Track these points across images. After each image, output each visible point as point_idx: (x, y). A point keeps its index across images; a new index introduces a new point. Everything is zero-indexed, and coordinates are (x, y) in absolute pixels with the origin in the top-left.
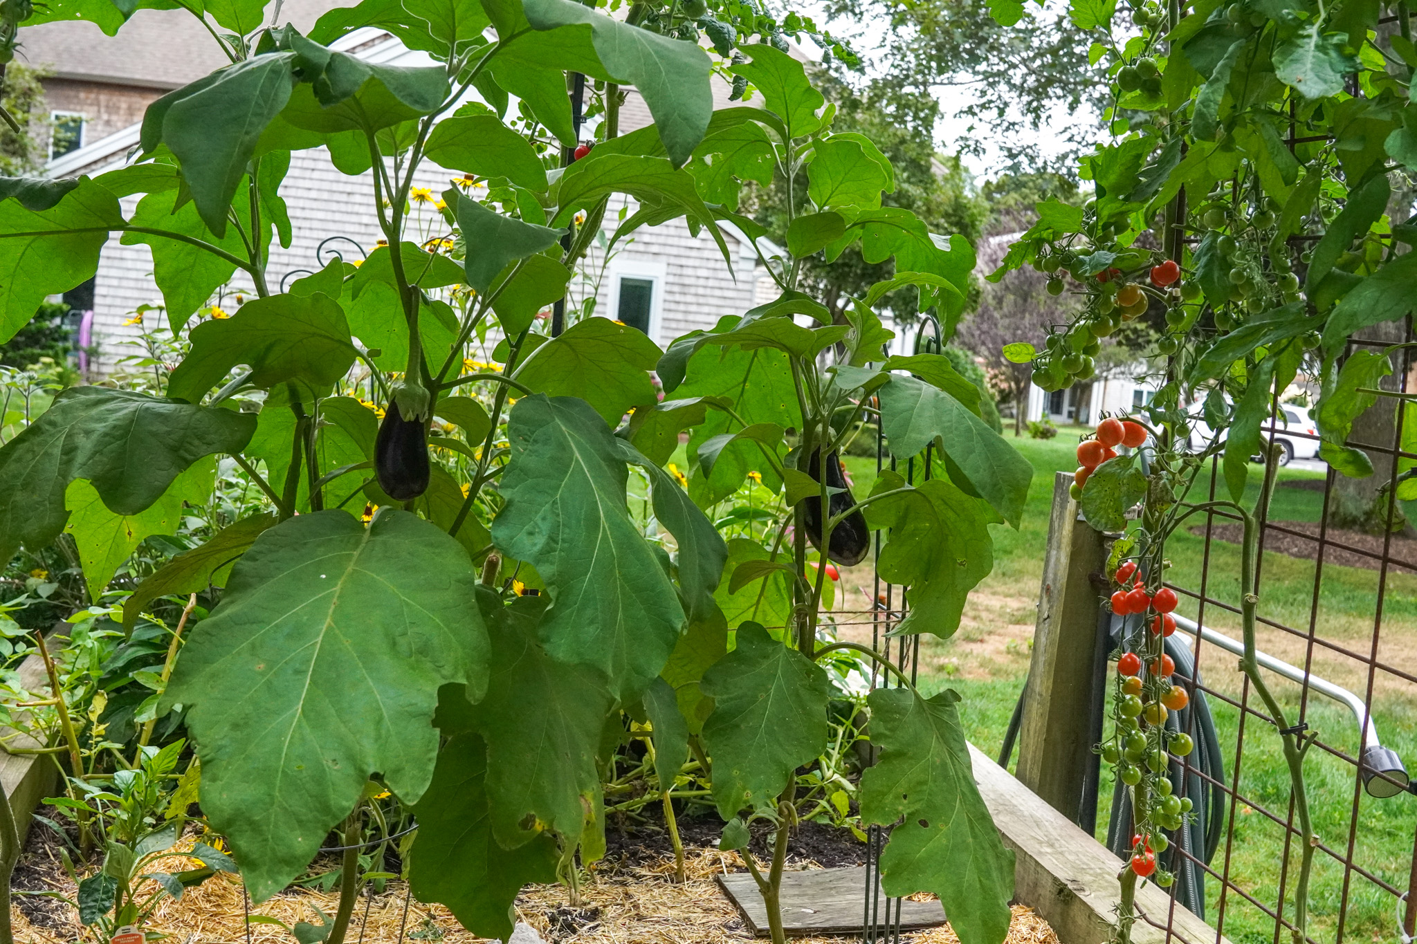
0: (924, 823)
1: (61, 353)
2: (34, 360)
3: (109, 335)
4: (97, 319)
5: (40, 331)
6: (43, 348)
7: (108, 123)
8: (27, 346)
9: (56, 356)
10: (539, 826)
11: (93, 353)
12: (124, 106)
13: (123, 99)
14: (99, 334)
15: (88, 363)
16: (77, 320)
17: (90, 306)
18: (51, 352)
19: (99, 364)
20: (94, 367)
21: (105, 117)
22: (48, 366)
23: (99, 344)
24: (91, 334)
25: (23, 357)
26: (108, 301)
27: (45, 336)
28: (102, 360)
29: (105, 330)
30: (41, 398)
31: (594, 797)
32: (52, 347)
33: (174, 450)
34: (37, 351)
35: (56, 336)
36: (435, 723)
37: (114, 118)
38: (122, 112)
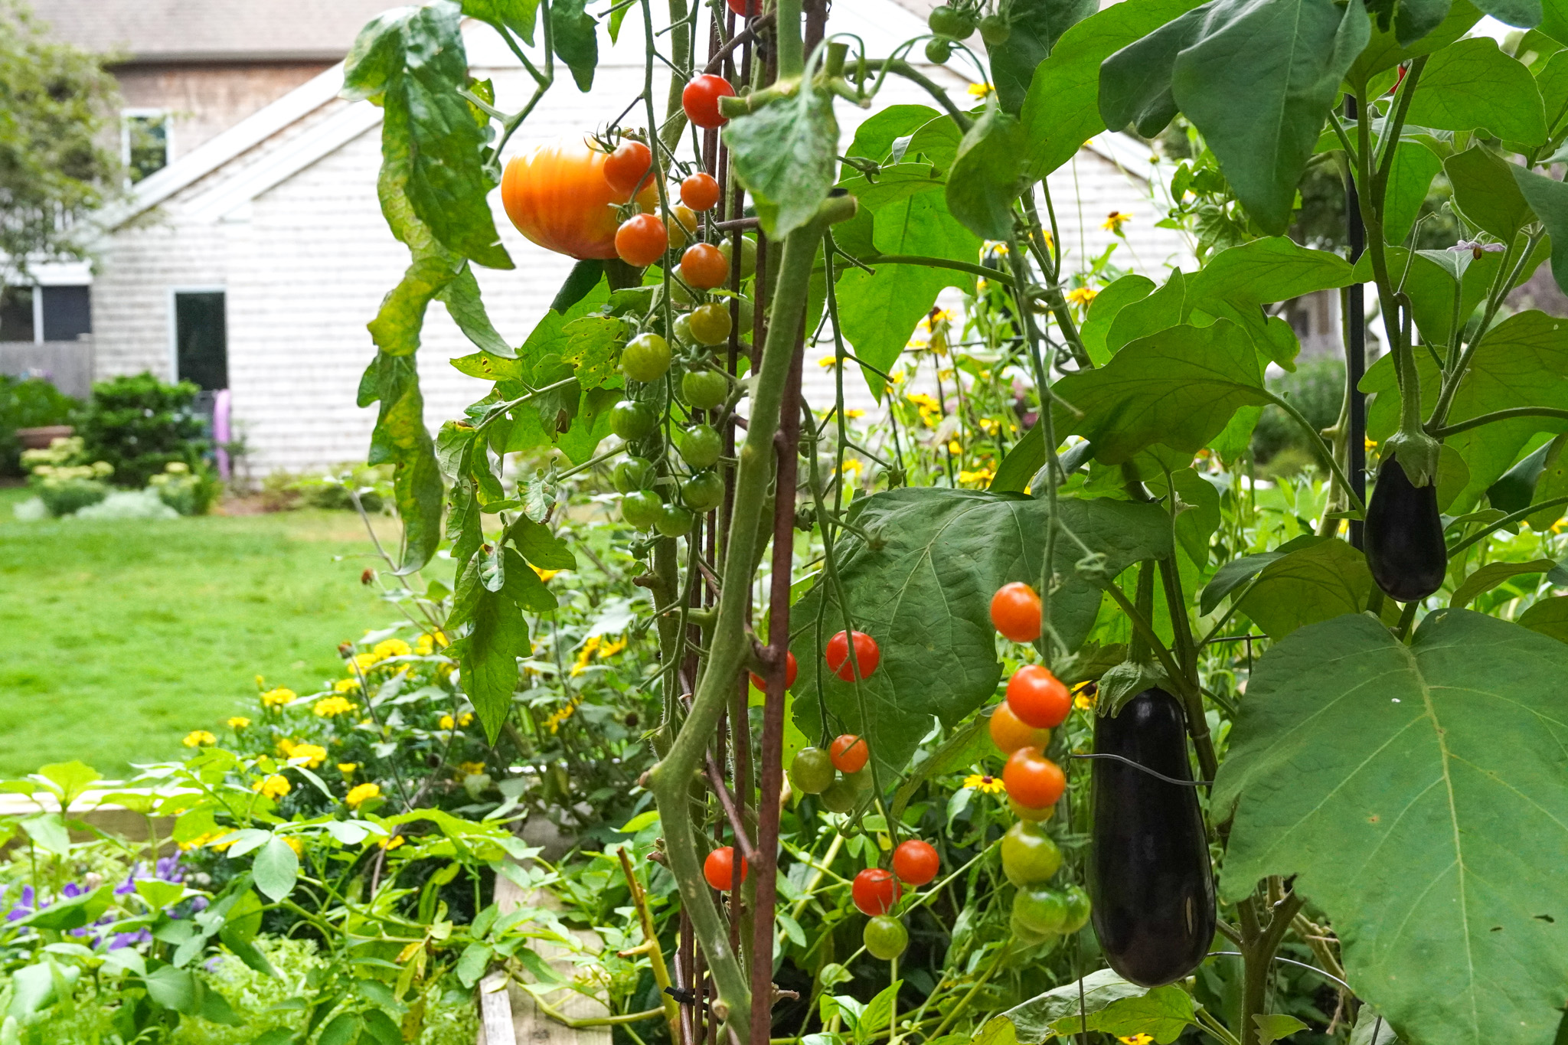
1: (194, 454)
2: (160, 468)
3: (256, 423)
4: (237, 402)
5: (163, 427)
6: (165, 450)
7: (203, 119)
8: (148, 449)
9: (187, 460)
11: (236, 450)
14: (241, 423)
15: (231, 465)
16: (209, 406)
17: (222, 383)
18: (180, 456)
19: (248, 466)
20: (239, 471)
21: (198, 110)
22: (178, 475)
23: (244, 438)
24: (230, 424)
25: (142, 466)
26: (250, 374)
27: (170, 434)
28: (250, 458)
29: (249, 416)
30: (174, 522)
32: (179, 448)
34: (158, 456)
35: (184, 431)
37: (211, 111)
38: (221, 101)
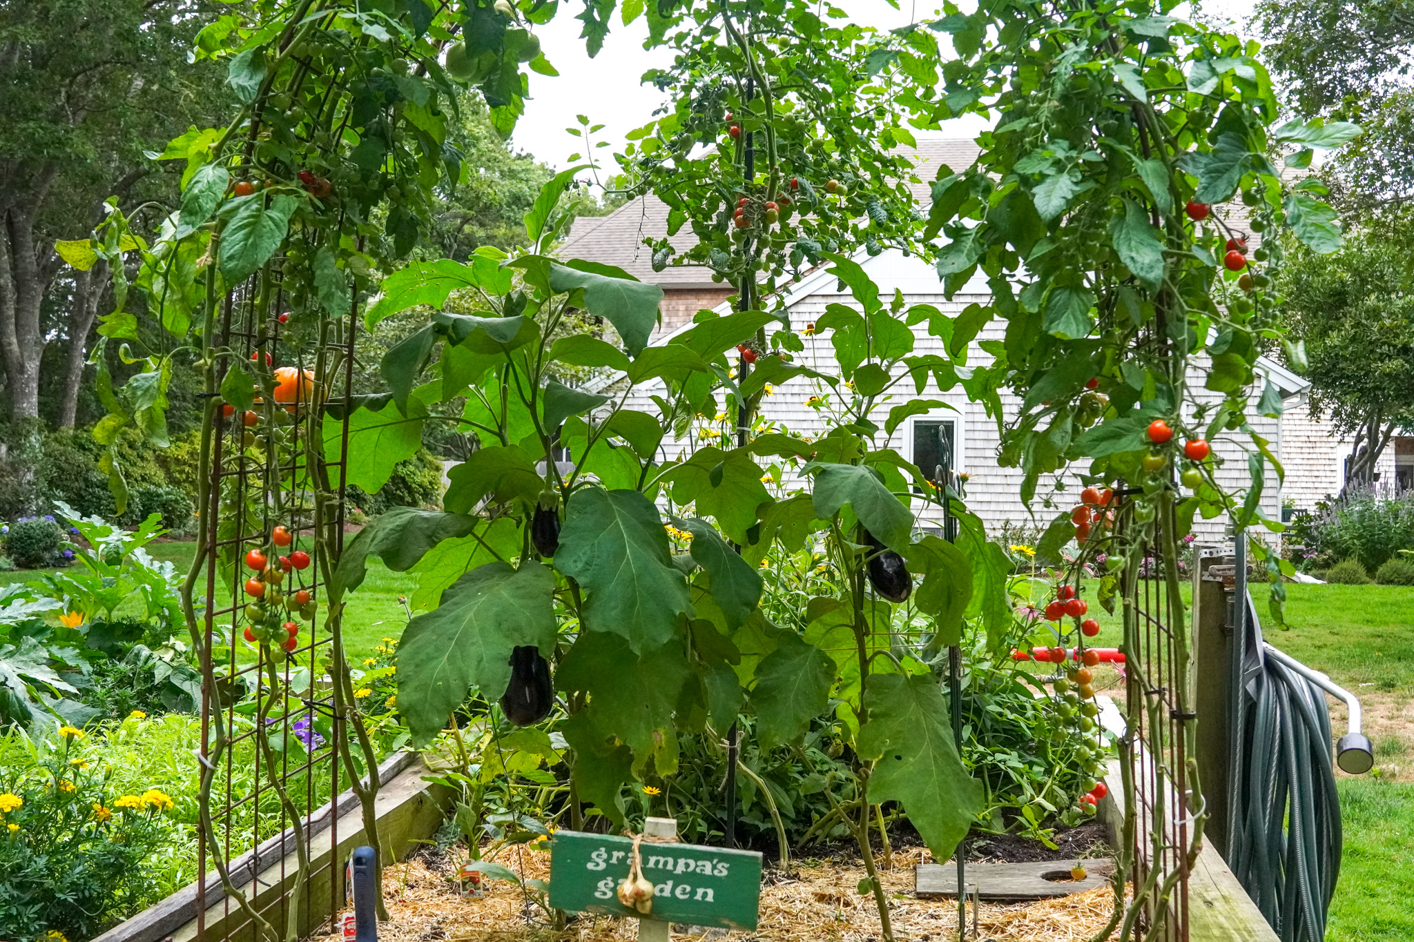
0: (899, 758)
10: (618, 743)
12: (682, 308)
13: (680, 302)
31: (666, 733)
33: (429, 537)
36: (510, 664)
38: (680, 314)
